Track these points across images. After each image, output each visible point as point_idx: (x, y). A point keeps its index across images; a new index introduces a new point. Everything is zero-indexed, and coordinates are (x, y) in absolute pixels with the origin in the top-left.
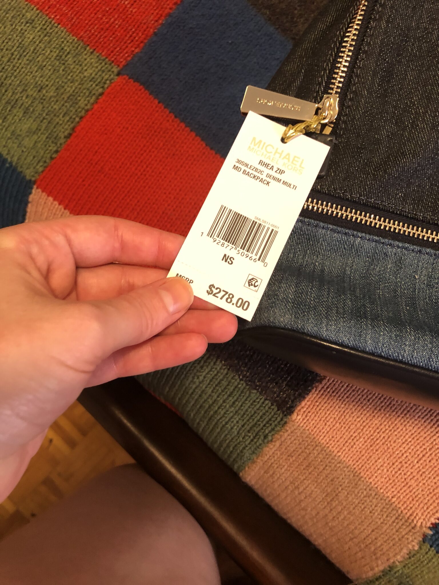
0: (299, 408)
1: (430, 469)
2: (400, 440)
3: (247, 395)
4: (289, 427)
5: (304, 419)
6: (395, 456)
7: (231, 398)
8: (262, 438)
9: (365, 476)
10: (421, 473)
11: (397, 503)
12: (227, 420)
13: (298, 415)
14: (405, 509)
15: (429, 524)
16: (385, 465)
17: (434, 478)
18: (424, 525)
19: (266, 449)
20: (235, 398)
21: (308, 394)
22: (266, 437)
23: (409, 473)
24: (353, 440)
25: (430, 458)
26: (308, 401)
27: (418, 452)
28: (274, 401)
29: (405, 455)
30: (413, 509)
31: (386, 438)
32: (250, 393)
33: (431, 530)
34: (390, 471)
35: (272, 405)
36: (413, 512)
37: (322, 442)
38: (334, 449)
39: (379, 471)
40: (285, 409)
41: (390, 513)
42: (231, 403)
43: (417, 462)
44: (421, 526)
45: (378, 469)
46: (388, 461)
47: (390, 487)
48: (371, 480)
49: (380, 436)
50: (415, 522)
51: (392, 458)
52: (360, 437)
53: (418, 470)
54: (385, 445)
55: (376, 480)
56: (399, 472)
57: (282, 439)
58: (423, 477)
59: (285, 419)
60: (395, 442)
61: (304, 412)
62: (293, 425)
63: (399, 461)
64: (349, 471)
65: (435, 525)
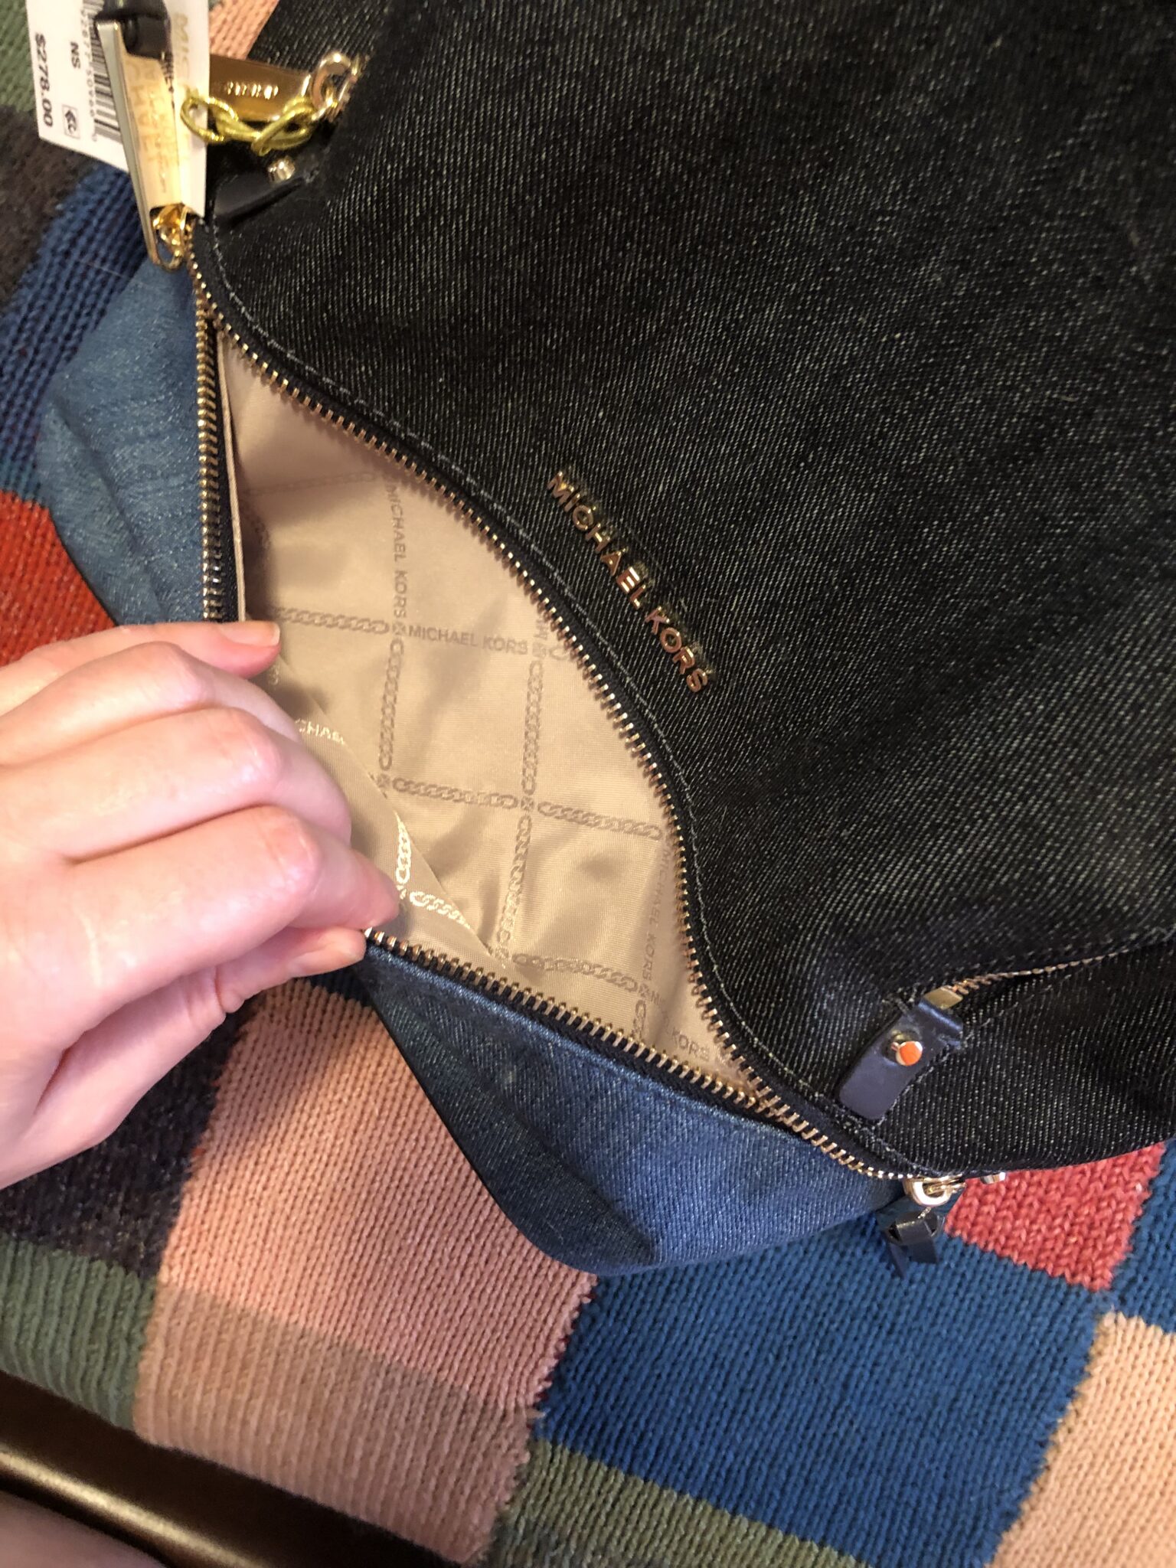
0: (167, 1252)
1: (493, 1279)
2: (409, 1241)
3: (47, 1267)
4: (165, 1302)
5: (187, 1274)
6: (411, 1279)
7: (16, 1286)
8: (124, 1344)
9: (367, 1345)
10: (477, 1295)
11: (451, 1379)
12: (33, 1335)
13: (171, 1268)
14: (471, 1386)
15: (531, 1400)
16: (400, 1306)
17: (508, 1294)
18: (522, 1404)
19: (142, 1366)
20: (25, 1282)
21: (176, 1214)
22: (129, 1339)
23: (453, 1305)
24: (311, 1276)
25: (485, 1255)
26: (183, 1229)
27: (457, 1253)
28: (111, 1259)
29: (432, 1270)
30: (488, 1379)
31: (378, 1247)
32: (51, 1260)
33: (540, 1409)
34: (413, 1315)
35: (110, 1266)
36: (491, 1385)
37: (247, 1306)
38: (279, 1310)
39: (392, 1325)
40: (137, 1266)
41: (445, 1407)
42: (22, 1297)
43: (462, 1275)
44: (517, 1409)
45: (388, 1321)
46: (403, 1296)
47: (427, 1350)
48: (383, 1350)
49: (365, 1248)
50: (502, 1407)
51: (407, 1285)
52: (324, 1266)
53: (468, 1292)
54: (382, 1264)
55: (393, 1346)
56: (432, 1312)
57: (163, 1331)
58: (484, 1301)
59: (150, 1287)
60: (400, 1249)
61: (184, 1255)
62: (171, 1294)
63: (424, 1287)
64: (330, 1348)
65: (544, 1395)
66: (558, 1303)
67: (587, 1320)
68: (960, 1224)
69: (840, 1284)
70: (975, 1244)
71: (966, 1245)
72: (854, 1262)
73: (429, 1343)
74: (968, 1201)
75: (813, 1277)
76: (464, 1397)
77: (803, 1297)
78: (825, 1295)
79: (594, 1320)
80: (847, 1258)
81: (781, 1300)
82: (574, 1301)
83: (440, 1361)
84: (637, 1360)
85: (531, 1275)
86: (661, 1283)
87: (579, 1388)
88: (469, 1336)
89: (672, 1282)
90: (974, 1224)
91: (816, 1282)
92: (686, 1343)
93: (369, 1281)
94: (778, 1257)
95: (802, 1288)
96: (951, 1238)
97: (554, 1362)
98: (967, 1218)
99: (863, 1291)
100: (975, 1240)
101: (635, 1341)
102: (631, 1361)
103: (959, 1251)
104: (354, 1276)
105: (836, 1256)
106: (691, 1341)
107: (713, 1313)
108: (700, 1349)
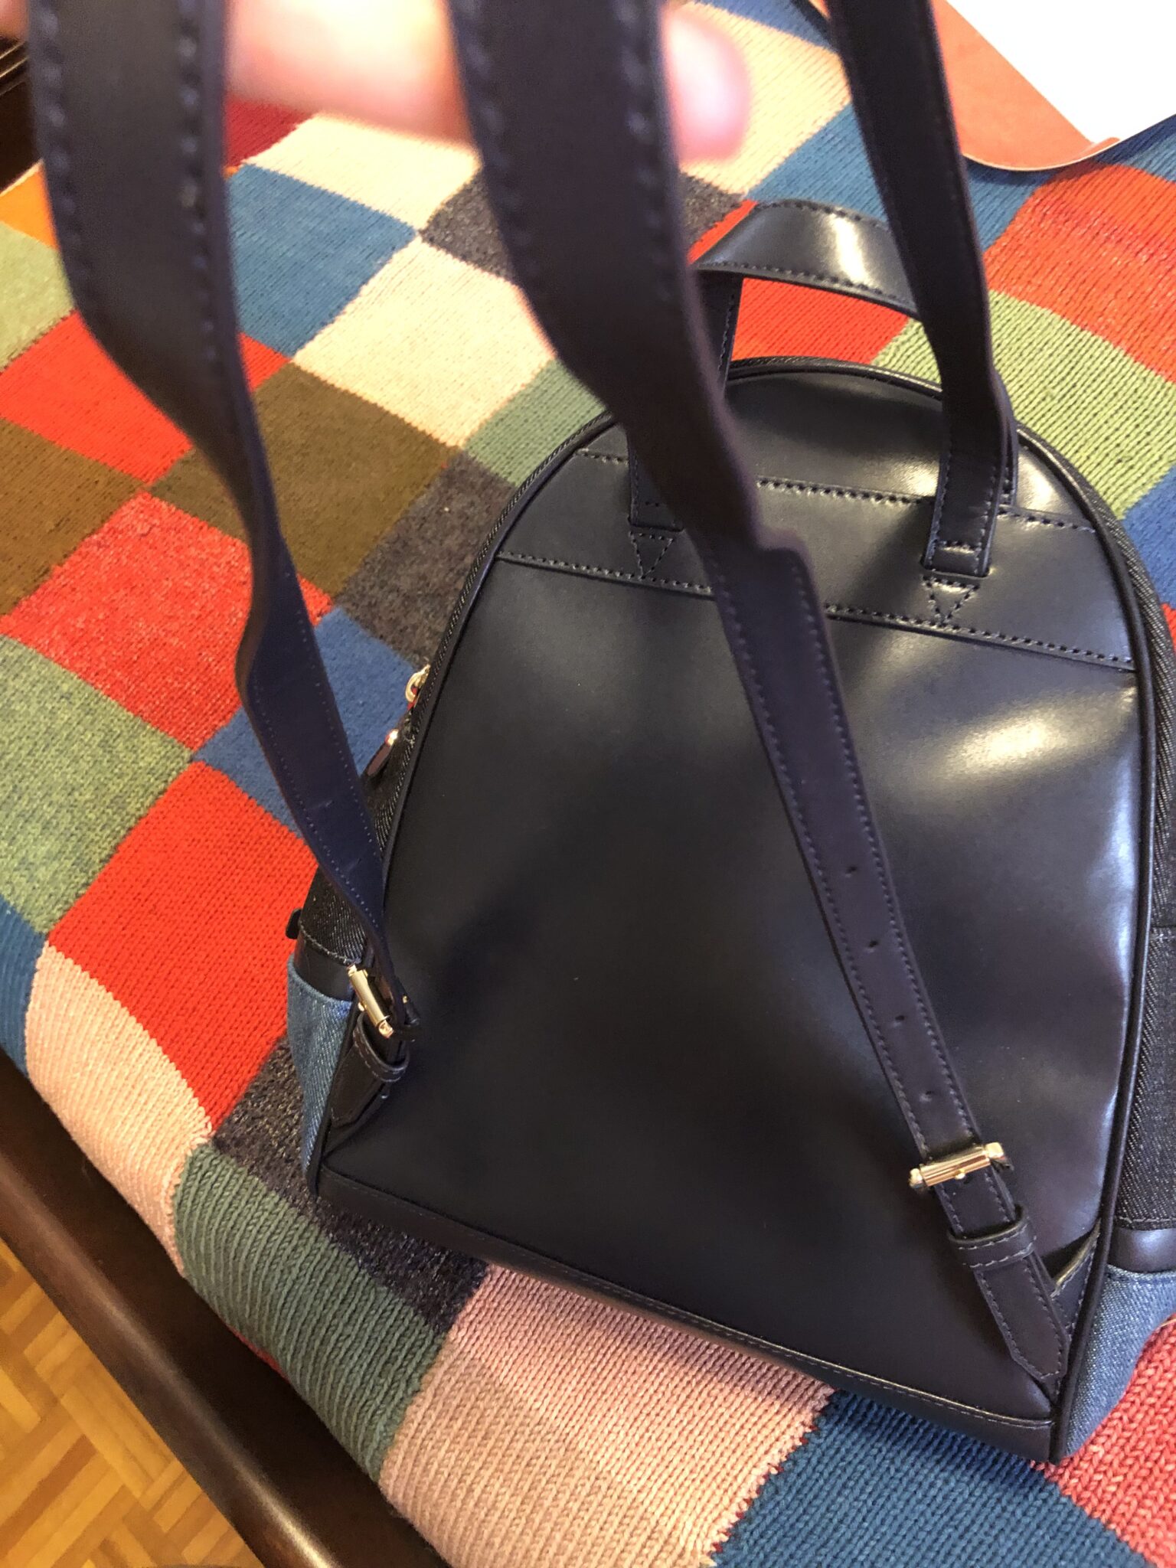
0: (462, 1315)
1: (702, 1424)
2: (644, 1368)
3: (372, 1297)
4: (446, 1358)
5: (470, 1338)
6: (636, 1401)
7: (345, 1308)
8: (403, 1385)
9: (588, 1448)
10: (685, 1433)
11: (647, 1503)
12: (342, 1353)
13: (459, 1331)
14: (662, 1515)
15: (708, 1548)
16: (621, 1422)
17: (711, 1442)
18: (699, 1547)
19: (411, 1409)
20: (353, 1307)
21: (478, 1287)
22: (408, 1382)
23: (665, 1436)
24: (560, 1373)
25: (700, 1401)
26: (478, 1301)
27: (678, 1390)
28: (419, 1307)
29: (655, 1399)
30: (677, 1513)
31: (618, 1365)
32: (377, 1293)
33: (712, 1558)
34: (631, 1434)
35: (416, 1314)
36: (678, 1520)
37: (505, 1383)
38: (528, 1394)
39: (612, 1436)
40: (436, 1319)
41: (636, 1528)
42: (346, 1318)
43: (678, 1412)
44: (693, 1553)
45: (610, 1432)
46: (626, 1414)
47: (633, 1469)
48: (598, 1457)
49: (608, 1362)
50: (682, 1543)
51: (633, 1405)
52: (573, 1367)
53: (680, 1428)
54: (617, 1380)
55: (607, 1456)
56: (647, 1435)
57: (436, 1382)
58: (691, 1442)
59: (439, 1341)
60: (634, 1373)
61: (471, 1323)
62: (453, 1351)
63: (645, 1412)
64: (557, 1441)
65: (719, 1547)
66: (750, 1464)
67: (771, 1489)
68: (1116, 1518)
69: (996, 1537)
70: (1127, 1543)
71: (1119, 1540)
72: (1013, 1521)
73: (638, 1463)
74: (1127, 1499)
75: (973, 1522)
76: (653, 1523)
77: (961, 1537)
78: (981, 1543)
79: (777, 1492)
80: (1007, 1515)
81: (940, 1533)
82: (763, 1469)
83: (642, 1482)
84: (803, 1542)
85: (733, 1432)
86: (839, 1477)
87: (750, 1551)
88: (671, 1469)
89: (849, 1479)
90: (1129, 1523)
91: (975, 1528)
92: (849, 1541)
93: (604, 1393)
94: (946, 1489)
95: (961, 1529)
96: (1105, 1527)
97: (735, 1519)
98: (1123, 1515)
99: (1016, 1550)
100: (1127, 1538)
101: (807, 1523)
102: (799, 1540)
103: (1111, 1543)
104: (593, 1384)
105: (998, 1509)
106: (855, 1541)
107: (878, 1521)
108: (861, 1552)
